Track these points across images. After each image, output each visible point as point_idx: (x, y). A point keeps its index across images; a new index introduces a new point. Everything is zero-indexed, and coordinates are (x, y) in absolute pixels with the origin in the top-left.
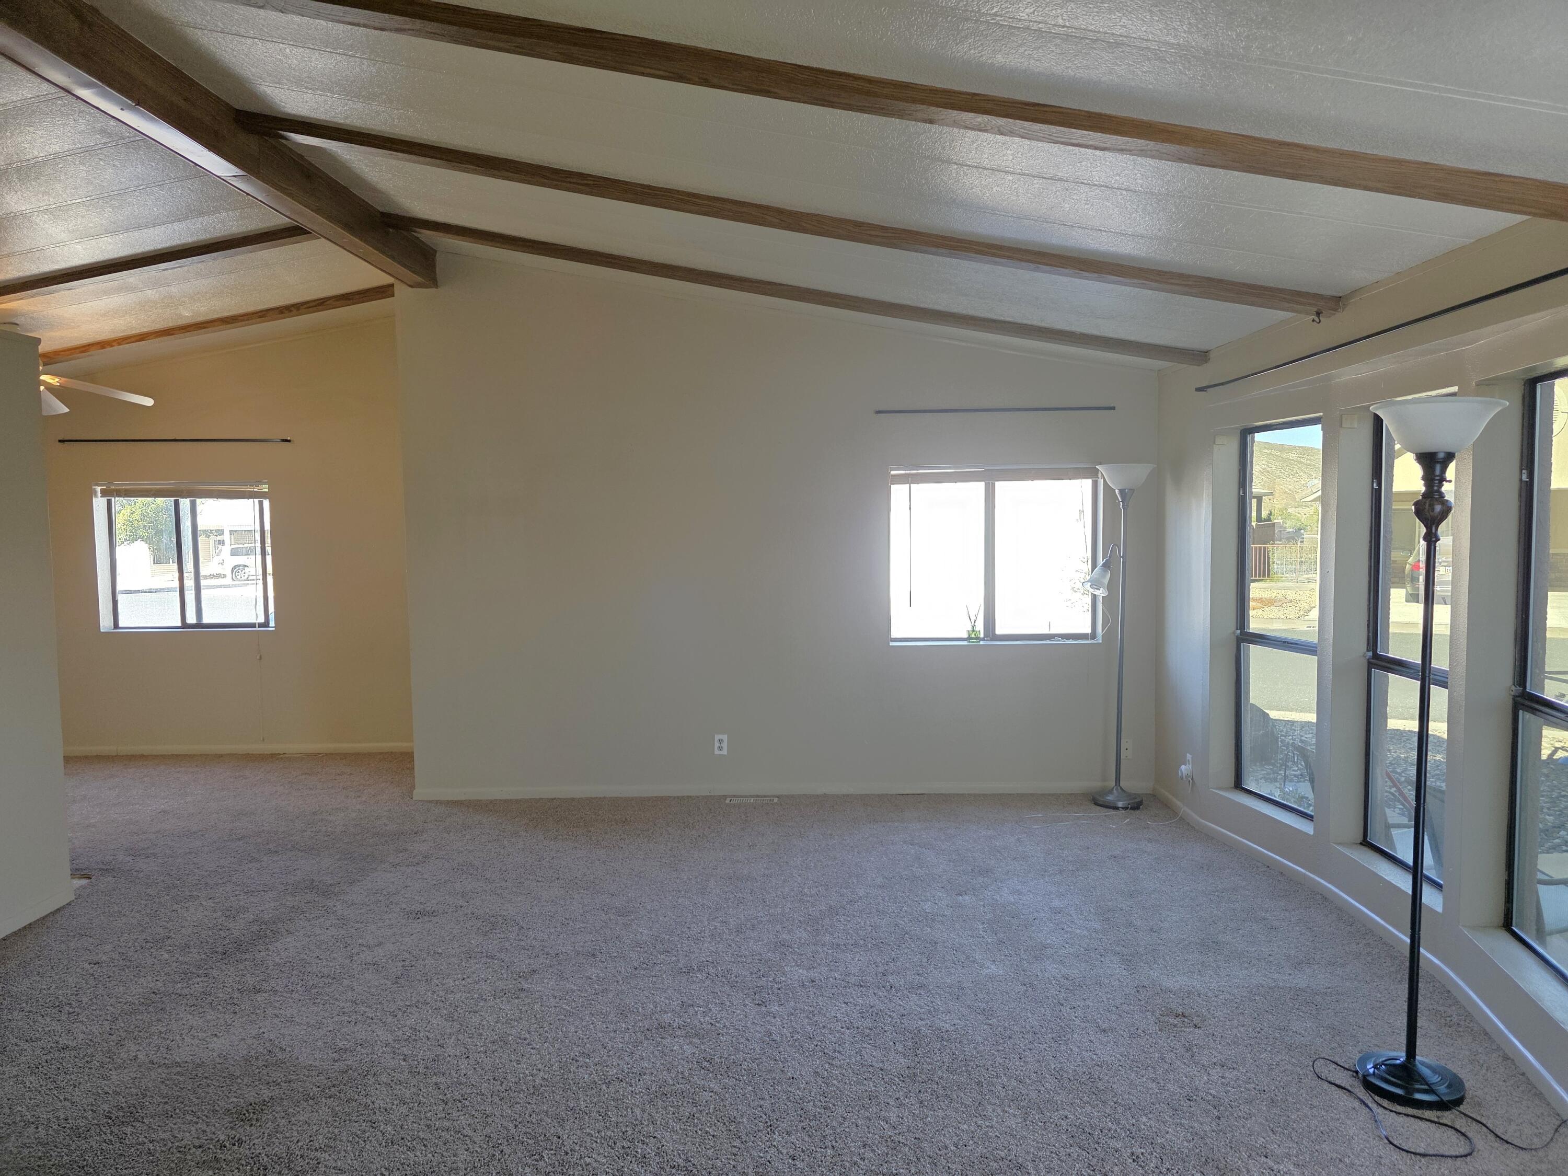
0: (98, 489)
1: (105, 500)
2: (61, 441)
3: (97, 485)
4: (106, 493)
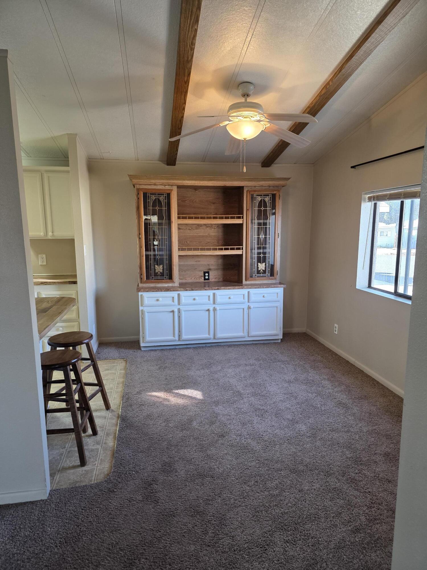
1: (372, 203)
2: (352, 167)
3: (366, 194)
4: (370, 199)
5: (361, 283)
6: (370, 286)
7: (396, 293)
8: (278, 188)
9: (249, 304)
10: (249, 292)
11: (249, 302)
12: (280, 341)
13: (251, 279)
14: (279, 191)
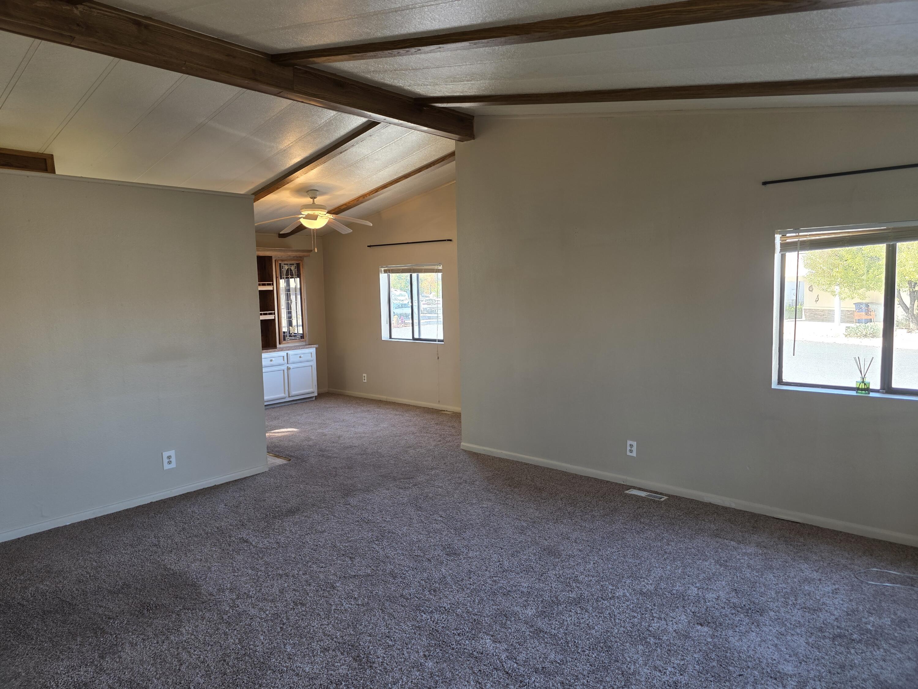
0: (383, 269)
1: (386, 274)
2: (368, 246)
3: (382, 267)
4: (385, 271)
5: (385, 336)
6: (390, 337)
7: (414, 339)
8: (301, 258)
9: (288, 365)
10: (287, 354)
11: (288, 363)
12: (314, 399)
13: (284, 342)
14: (302, 261)
